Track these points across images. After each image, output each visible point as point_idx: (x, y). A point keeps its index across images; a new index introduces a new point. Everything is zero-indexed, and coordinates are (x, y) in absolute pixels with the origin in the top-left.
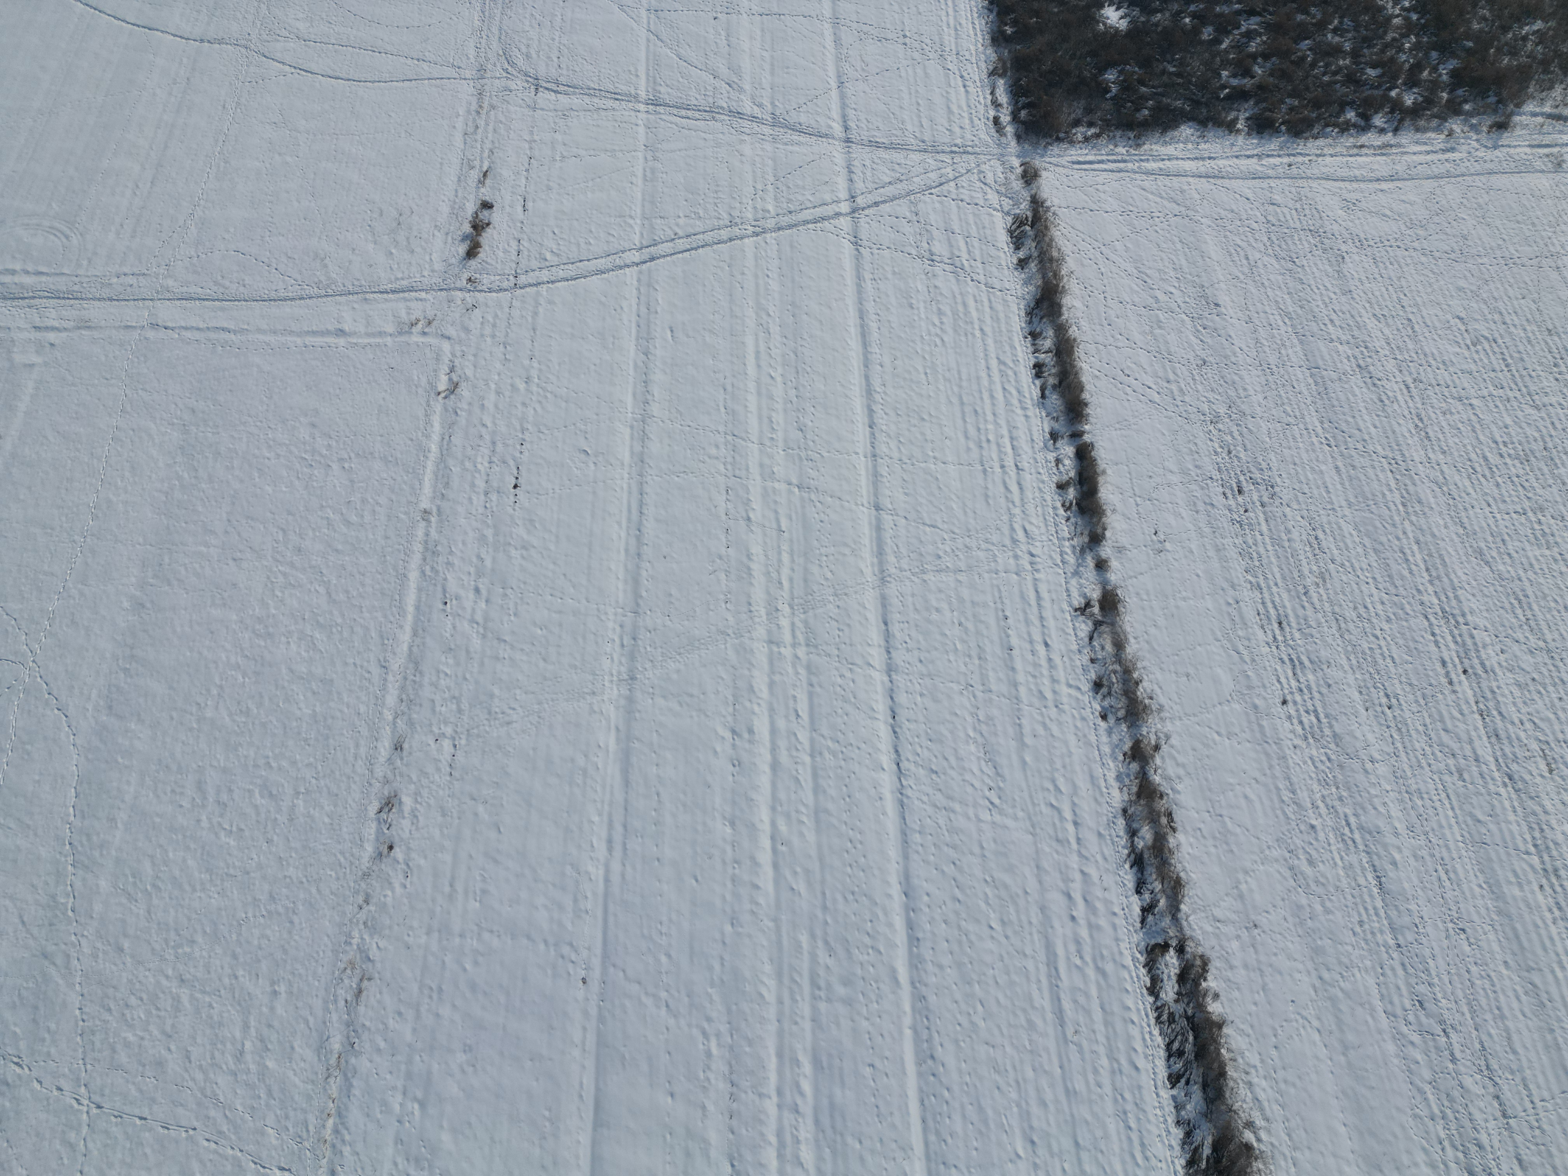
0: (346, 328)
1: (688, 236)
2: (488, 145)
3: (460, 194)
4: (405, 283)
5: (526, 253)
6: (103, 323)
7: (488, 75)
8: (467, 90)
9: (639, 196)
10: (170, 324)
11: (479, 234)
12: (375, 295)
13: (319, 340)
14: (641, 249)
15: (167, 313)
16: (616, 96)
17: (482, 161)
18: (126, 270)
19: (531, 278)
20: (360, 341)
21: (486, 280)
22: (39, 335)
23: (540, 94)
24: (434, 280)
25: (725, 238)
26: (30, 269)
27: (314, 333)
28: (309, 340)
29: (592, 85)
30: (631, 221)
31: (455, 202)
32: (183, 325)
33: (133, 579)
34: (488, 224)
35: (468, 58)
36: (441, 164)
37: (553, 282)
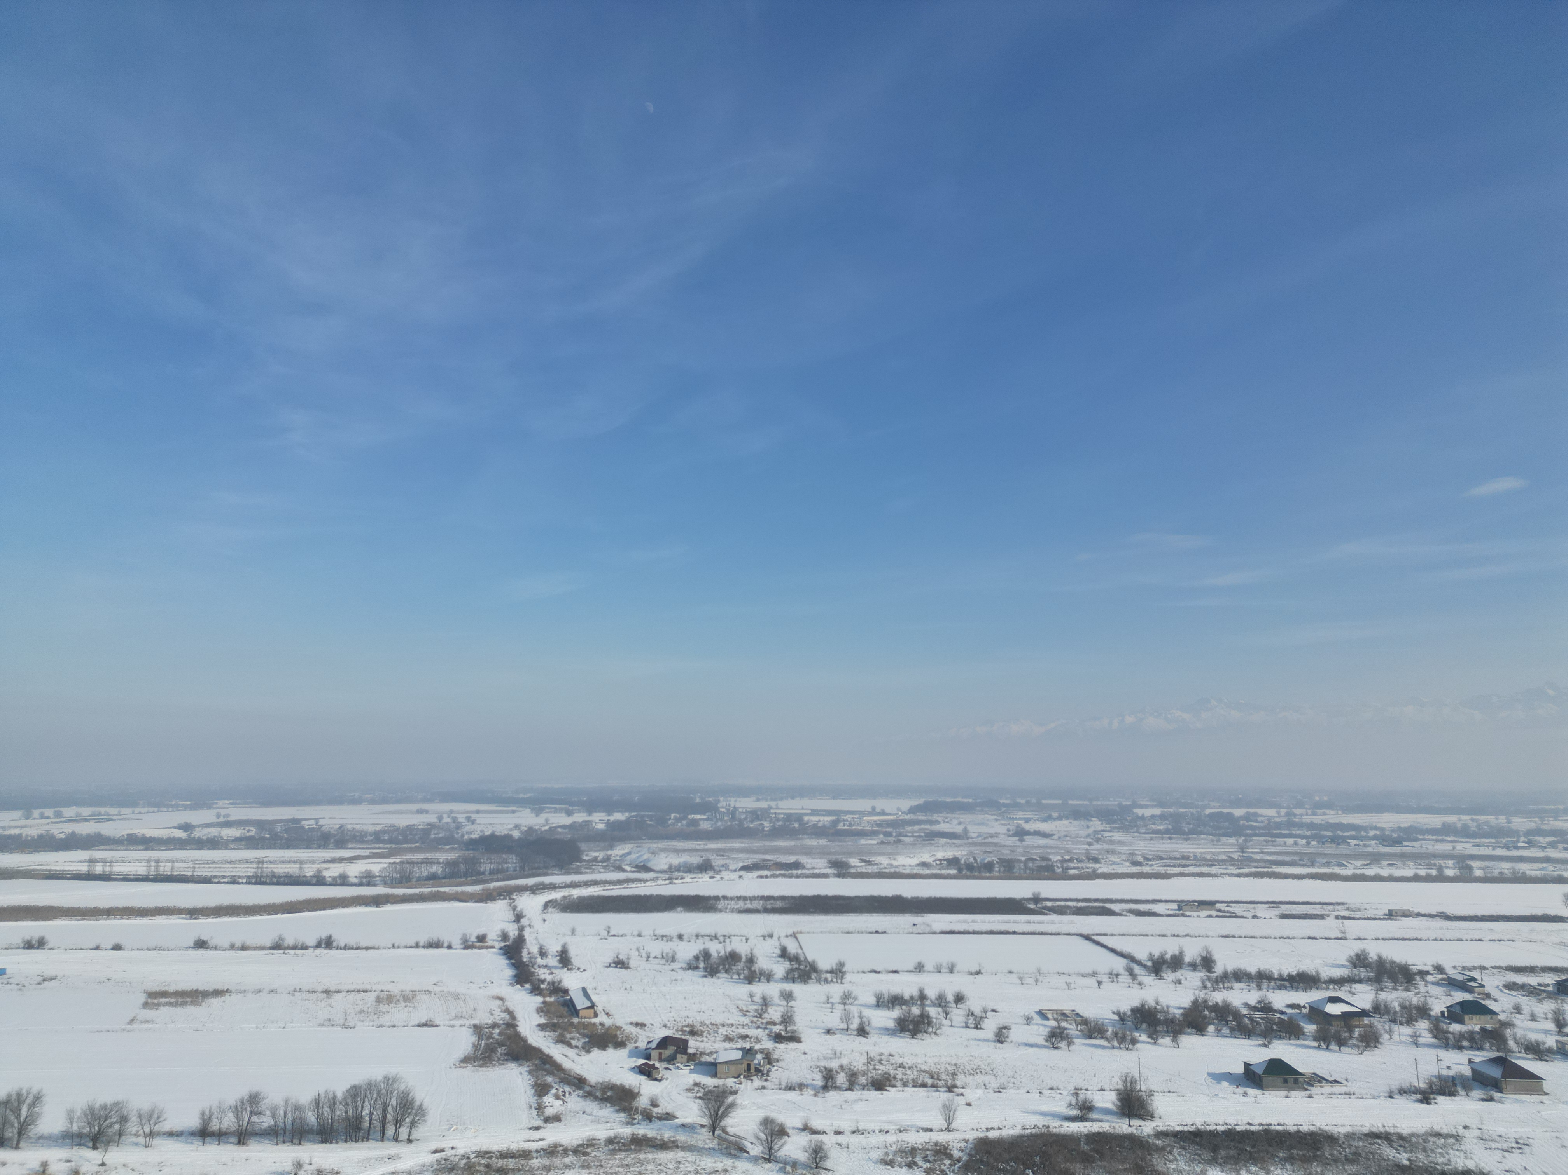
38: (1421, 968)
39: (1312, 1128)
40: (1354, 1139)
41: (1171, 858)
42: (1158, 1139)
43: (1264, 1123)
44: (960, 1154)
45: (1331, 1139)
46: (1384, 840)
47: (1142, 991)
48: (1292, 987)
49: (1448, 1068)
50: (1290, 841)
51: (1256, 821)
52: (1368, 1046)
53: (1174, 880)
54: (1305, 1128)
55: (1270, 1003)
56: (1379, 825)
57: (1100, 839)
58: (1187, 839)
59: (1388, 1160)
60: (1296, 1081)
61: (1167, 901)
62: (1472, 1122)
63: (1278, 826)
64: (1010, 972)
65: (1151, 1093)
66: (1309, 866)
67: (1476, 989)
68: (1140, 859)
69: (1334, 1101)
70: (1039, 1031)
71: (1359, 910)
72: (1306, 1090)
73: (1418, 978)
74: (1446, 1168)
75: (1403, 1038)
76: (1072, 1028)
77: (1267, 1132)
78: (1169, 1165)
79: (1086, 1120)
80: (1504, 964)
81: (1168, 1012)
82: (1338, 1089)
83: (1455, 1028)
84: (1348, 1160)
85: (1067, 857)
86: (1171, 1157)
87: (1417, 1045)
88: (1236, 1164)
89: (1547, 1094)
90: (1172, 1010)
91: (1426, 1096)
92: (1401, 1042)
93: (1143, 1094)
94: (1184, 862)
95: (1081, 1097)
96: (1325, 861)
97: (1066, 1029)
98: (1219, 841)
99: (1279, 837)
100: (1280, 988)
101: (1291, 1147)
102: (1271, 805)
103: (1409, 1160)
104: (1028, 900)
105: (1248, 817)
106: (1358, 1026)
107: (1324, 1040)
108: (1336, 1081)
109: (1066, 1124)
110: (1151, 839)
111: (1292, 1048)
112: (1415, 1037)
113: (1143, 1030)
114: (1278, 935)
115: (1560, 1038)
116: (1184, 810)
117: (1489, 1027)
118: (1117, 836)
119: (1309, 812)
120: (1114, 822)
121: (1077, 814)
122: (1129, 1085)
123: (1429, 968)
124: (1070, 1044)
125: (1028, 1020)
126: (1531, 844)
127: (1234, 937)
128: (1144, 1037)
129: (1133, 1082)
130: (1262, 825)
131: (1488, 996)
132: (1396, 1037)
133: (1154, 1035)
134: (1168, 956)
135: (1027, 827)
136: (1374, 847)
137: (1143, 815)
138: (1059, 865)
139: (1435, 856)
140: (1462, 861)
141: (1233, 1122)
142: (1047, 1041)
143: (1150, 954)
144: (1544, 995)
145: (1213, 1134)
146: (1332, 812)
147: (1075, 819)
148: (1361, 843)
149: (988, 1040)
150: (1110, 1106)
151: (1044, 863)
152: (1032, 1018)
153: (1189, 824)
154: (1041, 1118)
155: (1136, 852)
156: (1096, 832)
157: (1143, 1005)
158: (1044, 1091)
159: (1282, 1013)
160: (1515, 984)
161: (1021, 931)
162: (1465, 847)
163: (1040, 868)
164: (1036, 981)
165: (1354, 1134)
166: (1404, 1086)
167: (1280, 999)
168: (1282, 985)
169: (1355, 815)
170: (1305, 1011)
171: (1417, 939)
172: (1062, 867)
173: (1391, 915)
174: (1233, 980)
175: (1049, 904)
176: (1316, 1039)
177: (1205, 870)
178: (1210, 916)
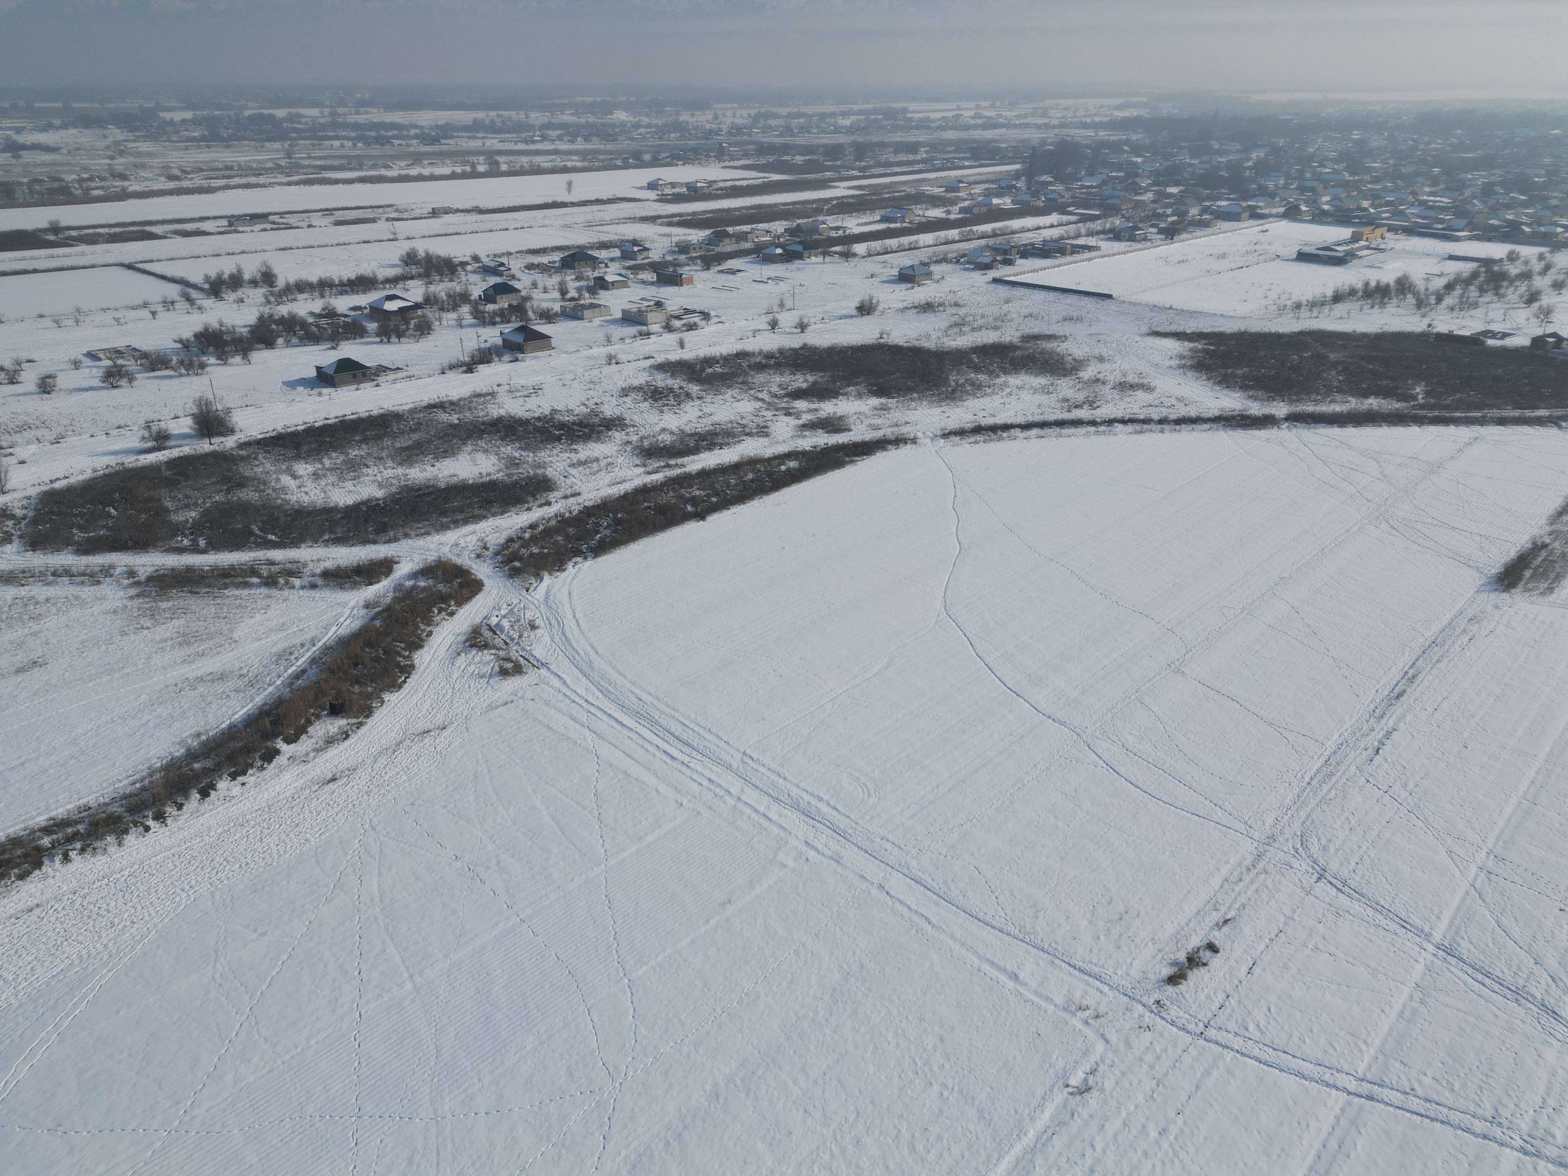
0: (1021, 976)
1: (1427, 1100)
2: (1243, 899)
3: (1192, 925)
4: (1096, 969)
5: (1229, 1011)
6: (849, 865)
7: (1276, 845)
8: (1248, 848)
9: (1386, 1028)
10: (892, 892)
11: (1190, 968)
12: (1063, 964)
13: (992, 972)
14: (1362, 1080)
15: (897, 883)
16: (1405, 924)
17: (1229, 909)
18: (891, 838)
19: (1222, 1037)
20: (1026, 993)
21: (1174, 1012)
22: (804, 848)
23: (1320, 884)
24: (1122, 983)
25: (1478, 1131)
26: (832, 803)
27: (993, 964)
28: (985, 967)
29: (1383, 903)
30: (1364, 1047)
31: (1183, 929)
32: (901, 898)
33: (728, 1070)
34: (1204, 965)
35: (1264, 824)
36: (1189, 892)
37: (1243, 1054)
38: (461, 259)
39: (381, 411)
40: (416, 413)
41: (213, 170)
42: (242, 450)
43: (340, 415)
44: (24, 512)
45: (396, 416)
46: (424, 139)
47: (204, 315)
48: (353, 291)
49: (486, 341)
50: (337, 143)
51: (300, 123)
52: (422, 334)
53: (220, 194)
54: (375, 412)
55: (334, 309)
56: (419, 123)
57: (124, 151)
58: (228, 147)
59: (443, 422)
60: (364, 375)
61: (215, 218)
62: (503, 380)
63: (323, 127)
64: (41, 316)
65: (228, 411)
66: (357, 170)
67: (505, 273)
68: (177, 172)
69: (398, 385)
70: (92, 374)
71: (407, 211)
72: (373, 380)
73: (459, 269)
74: (485, 419)
75: (450, 323)
76: (130, 365)
77: (342, 422)
78: (256, 469)
79: (164, 449)
80: (524, 248)
81: (234, 332)
82: (400, 375)
83: (490, 307)
84: (412, 430)
85: (85, 176)
86: (257, 463)
87: (461, 327)
88: (318, 455)
89: (554, 348)
90: (238, 330)
91: (469, 367)
92: (449, 326)
93: (221, 413)
94: (228, 173)
95: (154, 428)
96: (372, 163)
97: (124, 366)
98: (262, 147)
99: (325, 140)
100: (341, 293)
101: (365, 430)
102: (315, 104)
103: (459, 419)
104: (45, 231)
105: (291, 118)
106: (413, 318)
107: (385, 335)
108: (398, 369)
109: (142, 457)
110: (187, 148)
111: (358, 347)
112: (460, 320)
113: (211, 353)
114: (335, 242)
115: (563, 304)
116: (219, 113)
117: (515, 303)
118: (145, 146)
119: (353, 110)
120: (137, 129)
121: (86, 121)
122: (204, 407)
123: (467, 259)
124: (131, 381)
125: (76, 364)
126: (544, 138)
127: (292, 249)
128: (212, 360)
129: (208, 403)
130: (307, 127)
131: (513, 277)
132: (444, 323)
133: (223, 357)
134: (226, 276)
135: (21, 139)
136: (416, 146)
137: (172, 120)
138: (77, 186)
139: (469, 153)
140: (491, 156)
141: (311, 421)
142: (104, 382)
143: (206, 276)
144: (553, 270)
145: (295, 434)
146: (375, 111)
147: (86, 128)
148: (404, 142)
149: (30, 394)
150: (187, 430)
151: (56, 185)
152: (80, 361)
153: (227, 128)
154: (113, 457)
155: (172, 165)
156: (117, 143)
157: (206, 329)
158: (111, 432)
159: (346, 316)
160: (533, 264)
161: (44, 268)
162: (493, 143)
163: (51, 191)
164: (77, 322)
165: (416, 409)
166: (452, 362)
167: (343, 304)
168: (343, 290)
169: (397, 113)
170: (366, 311)
171: (457, 234)
172: (81, 187)
173: (435, 213)
174: (296, 291)
175: (74, 233)
176: (378, 335)
177: (252, 180)
178: (265, 230)
